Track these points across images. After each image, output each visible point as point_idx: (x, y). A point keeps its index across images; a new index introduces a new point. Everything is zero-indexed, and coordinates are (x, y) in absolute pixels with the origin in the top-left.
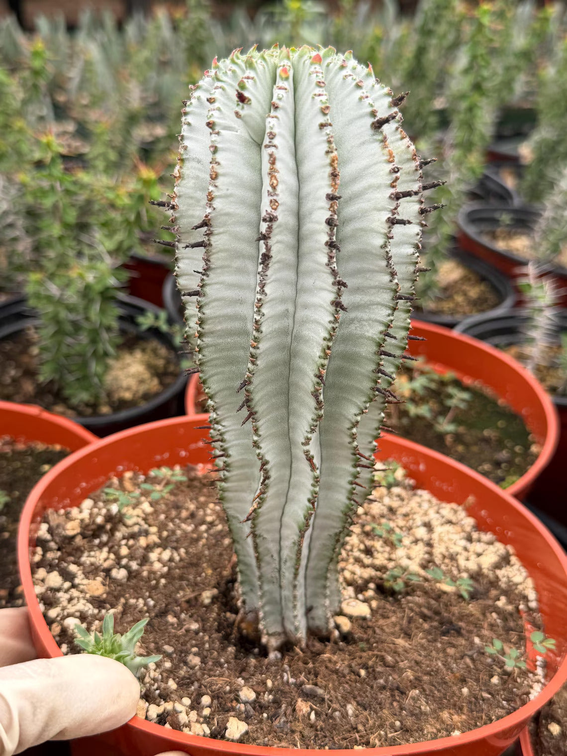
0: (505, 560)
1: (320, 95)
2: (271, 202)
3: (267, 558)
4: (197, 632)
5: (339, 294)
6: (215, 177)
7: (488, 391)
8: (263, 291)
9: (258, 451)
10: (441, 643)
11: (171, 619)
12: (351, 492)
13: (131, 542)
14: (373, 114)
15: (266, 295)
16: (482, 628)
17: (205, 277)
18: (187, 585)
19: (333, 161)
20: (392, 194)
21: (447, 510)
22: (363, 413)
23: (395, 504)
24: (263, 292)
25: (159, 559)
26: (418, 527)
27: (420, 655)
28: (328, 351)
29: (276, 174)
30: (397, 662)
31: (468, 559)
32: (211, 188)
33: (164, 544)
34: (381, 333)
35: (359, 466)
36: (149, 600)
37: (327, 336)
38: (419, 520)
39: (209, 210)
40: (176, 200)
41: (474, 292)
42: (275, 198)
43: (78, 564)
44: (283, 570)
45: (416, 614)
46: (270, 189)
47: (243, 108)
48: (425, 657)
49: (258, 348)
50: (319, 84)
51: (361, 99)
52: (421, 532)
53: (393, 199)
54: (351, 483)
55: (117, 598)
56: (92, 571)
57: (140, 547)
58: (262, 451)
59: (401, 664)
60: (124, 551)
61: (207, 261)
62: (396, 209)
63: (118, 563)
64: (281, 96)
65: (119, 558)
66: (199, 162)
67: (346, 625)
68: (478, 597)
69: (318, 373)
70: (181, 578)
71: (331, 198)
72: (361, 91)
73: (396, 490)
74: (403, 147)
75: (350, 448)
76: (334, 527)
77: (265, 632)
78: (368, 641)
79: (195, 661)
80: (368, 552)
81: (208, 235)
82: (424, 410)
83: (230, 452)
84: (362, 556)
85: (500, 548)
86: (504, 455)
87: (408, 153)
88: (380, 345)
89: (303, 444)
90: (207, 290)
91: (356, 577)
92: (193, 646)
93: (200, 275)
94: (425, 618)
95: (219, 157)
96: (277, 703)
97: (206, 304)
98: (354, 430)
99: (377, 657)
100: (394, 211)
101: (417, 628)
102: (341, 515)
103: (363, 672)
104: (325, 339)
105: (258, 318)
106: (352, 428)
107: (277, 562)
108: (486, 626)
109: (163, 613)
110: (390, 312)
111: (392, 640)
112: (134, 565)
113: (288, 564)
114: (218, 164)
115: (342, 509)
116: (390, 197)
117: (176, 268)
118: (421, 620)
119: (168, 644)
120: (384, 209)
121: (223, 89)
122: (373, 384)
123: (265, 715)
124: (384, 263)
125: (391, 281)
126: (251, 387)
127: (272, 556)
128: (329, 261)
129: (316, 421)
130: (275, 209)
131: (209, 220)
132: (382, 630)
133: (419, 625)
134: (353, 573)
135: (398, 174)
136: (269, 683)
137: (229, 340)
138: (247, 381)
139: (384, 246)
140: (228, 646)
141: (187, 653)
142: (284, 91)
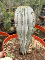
0: (43, 46)
4: (17, 53)
7: (42, 30)
10: (37, 54)
11: (15, 52)
16: (41, 52)
18: (16, 49)
21: (38, 41)
25: (14, 46)
30: (34, 56)
31: (40, 46)
33: (14, 45)
36: (13, 50)
41: (40, 21)
43: (8, 47)
52: (36, 43)
55: (11, 50)
60: (11, 46)
67: (29, 52)
73: (34, 40)
77: (23, 53)
80: (31, 45)
82: (36, 32)
85: (42, 45)
86: (43, 36)
91: (30, 48)
103: (31, 57)
118: (36, 52)
132: (32, 53)
141: (16, 55)
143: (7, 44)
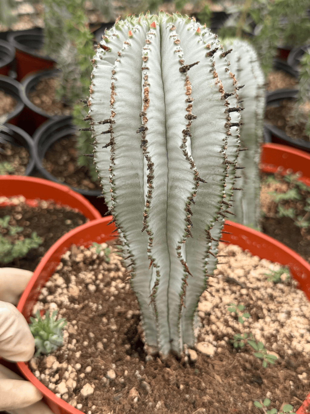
4: (113, 331)
10: (244, 387)
11: (105, 320)
13: (106, 273)
16: (278, 387)
18: (125, 304)
23: (276, 293)
24: (113, 163)
26: (282, 312)
27: (224, 390)
30: (206, 388)
31: (299, 342)
33: (123, 280)
36: (100, 305)
38: (286, 308)
43: (76, 276)
45: (241, 365)
48: (226, 392)
52: (282, 317)
55: (84, 300)
56: (80, 282)
57: (109, 277)
59: (208, 391)
60: (100, 276)
63: (94, 282)
65: (97, 279)
67: (194, 356)
68: (289, 368)
70: (124, 299)
73: (280, 286)
74: (213, 84)
77: (146, 343)
78: (200, 370)
79: (100, 346)
80: (236, 318)
84: (230, 319)
87: (216, 87)
91: (218, 330)
92: (105, 338)
94: (245, 369)
96: (124, 385)
97: (98, 162)
99: (198, 381)
101: (236, 373)
103: (182, 387)
108: (281, 387)
109: (103, 315)
111: (213, 375)
112: (102, 286)
118: (241, 369)
119: (93, 333)
123: (114, 389)
132: (213, 367)
133: (238, 372)
134: (218, 328)
136: (126, 373)
140: (126, 344)
141: (100, 340)
143: (79, 258)
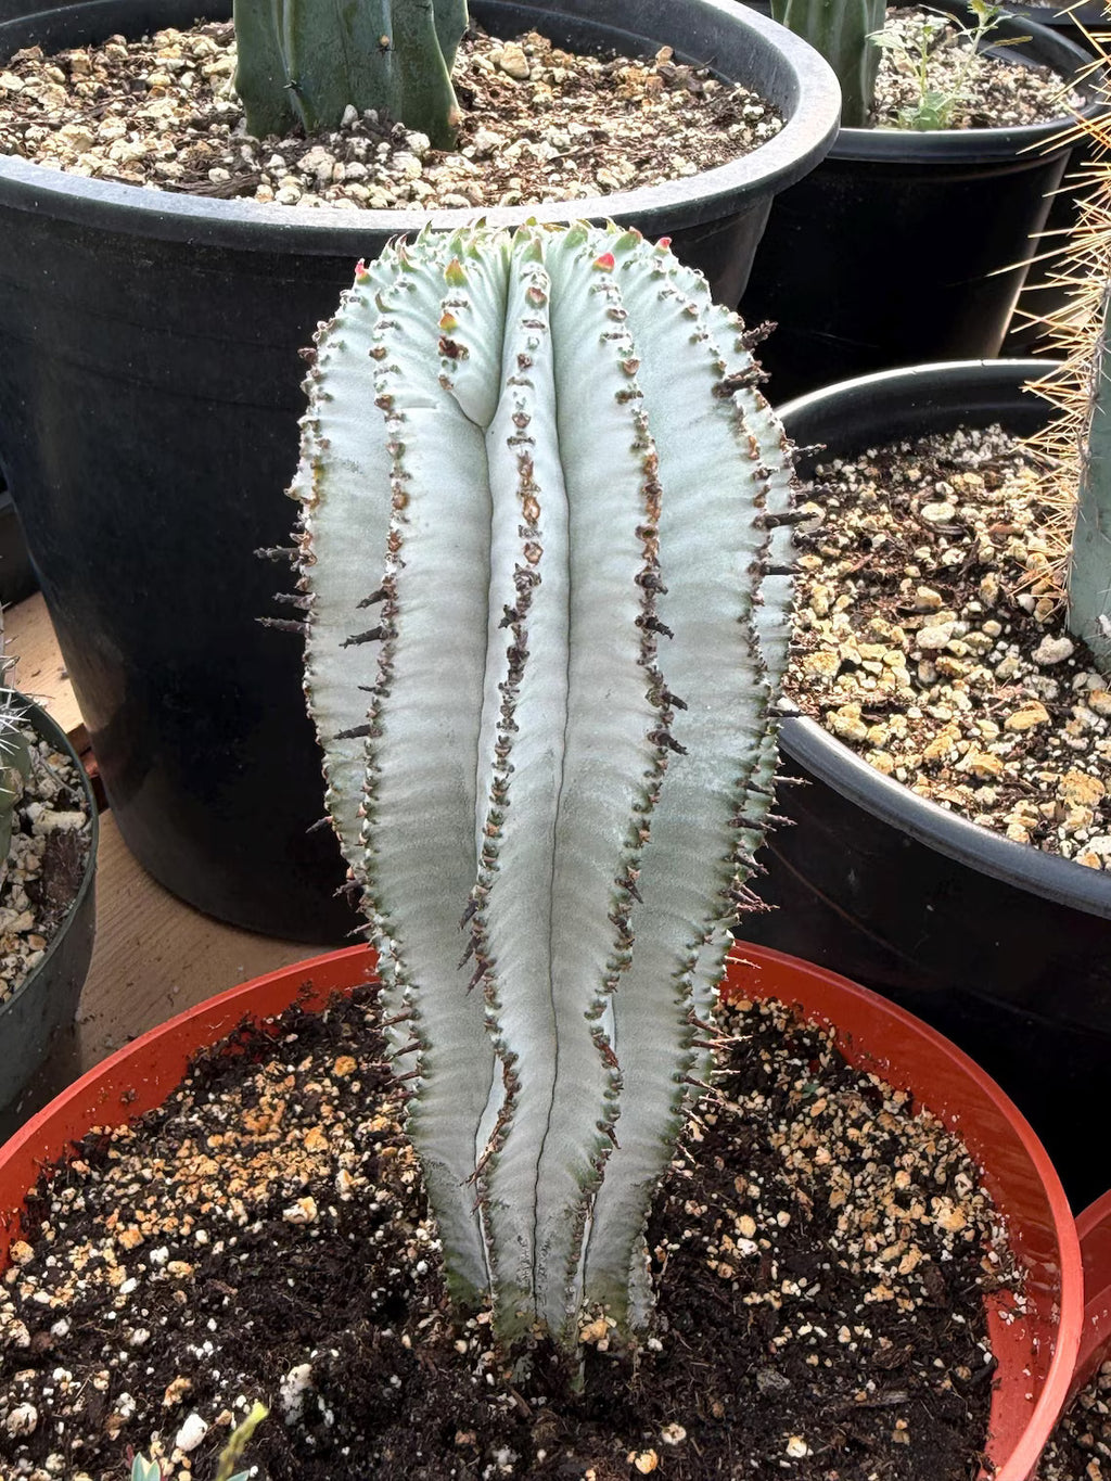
1: (616, 337)
2: (527, 547)
3: (511, 1244)
5: (665, 718)
6: (403, 502)
8: (512, 722)
9: (494, 1037)
12: (679, 1098)
14: (718, 369)
15: (517, 728)
17: (381, 699)
19: (649, 464)
20: (757, 519)
22: (703, 941)
28: (643, 833)
29: (535, 494)
32: (395, 525)
34: (738, 783)
35: (696, 1044)
37: (641, 802)
39: (391, 568)
40: (311, 546)
42: (535, 540)
44: (541, 1262)
46: (524, 523)
47: (455, 367)
49: (500, 836)
50: (613, 315)
51: (694, 340)
53: (760, 528)
54: (678, 1079)
58: (503, 1037)
61: (386, 666)
62: (765, 547)
64: (534, 342)
66: (355, 468)
69: (623, 877)
71: (646, 534)
72: (694, 324)
75: (678, 1012)
76: (644, 1169)
81: (389, 616)
83: (430, 1038)
88: (736, 808)
89: (588, 1016)
90: (387, 722)
93: (372, 694)
95: (409, 463)
98: (686, 977)
100: (760, 552)
102: (659, 1144)
104: (636, 808)
105: (501, 776)
106: (682, 972)
107: (529, 1249)
110: (753, 741)
113: (554, 1251)
114: (407, 476)
115: (661, 1131)
116: (754, 525)
117: (307, 674)
120: (742, 547)
121: (398, 328)
122: (725, 884)
124: (744, 649)
125: (756, 683)
126: (486, 914)
127: (519, 1239)
128: (644, 655)
129: (617, 969)
130: (536, 562)
131: (393, 587)
135: (769, 482)
137: (427, 816)
138: (476, 904)
139: (745, 618)
142: (539, 330)
